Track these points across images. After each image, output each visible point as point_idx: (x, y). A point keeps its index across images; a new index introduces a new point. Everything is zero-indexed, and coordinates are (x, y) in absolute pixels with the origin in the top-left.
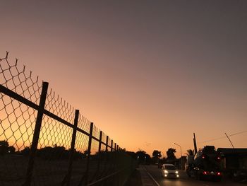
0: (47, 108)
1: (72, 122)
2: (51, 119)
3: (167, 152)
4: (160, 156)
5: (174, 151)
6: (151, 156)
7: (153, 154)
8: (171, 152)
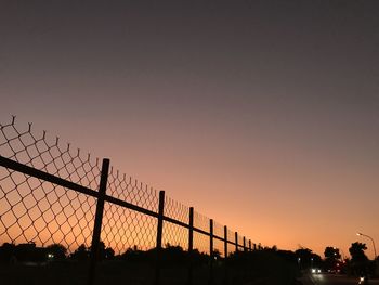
0: (108, 193)
1: (156, 210)
2: (114, 206)
3: (350, 250)
4: (339, 256)
5: (364, 247)
6: (323, 257)
7: (326, 254)
8: (357, 249)
